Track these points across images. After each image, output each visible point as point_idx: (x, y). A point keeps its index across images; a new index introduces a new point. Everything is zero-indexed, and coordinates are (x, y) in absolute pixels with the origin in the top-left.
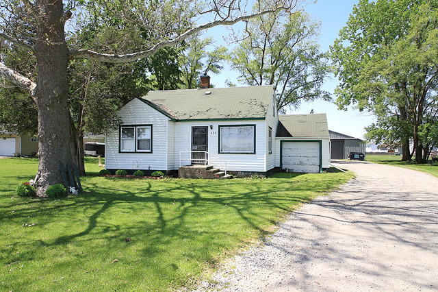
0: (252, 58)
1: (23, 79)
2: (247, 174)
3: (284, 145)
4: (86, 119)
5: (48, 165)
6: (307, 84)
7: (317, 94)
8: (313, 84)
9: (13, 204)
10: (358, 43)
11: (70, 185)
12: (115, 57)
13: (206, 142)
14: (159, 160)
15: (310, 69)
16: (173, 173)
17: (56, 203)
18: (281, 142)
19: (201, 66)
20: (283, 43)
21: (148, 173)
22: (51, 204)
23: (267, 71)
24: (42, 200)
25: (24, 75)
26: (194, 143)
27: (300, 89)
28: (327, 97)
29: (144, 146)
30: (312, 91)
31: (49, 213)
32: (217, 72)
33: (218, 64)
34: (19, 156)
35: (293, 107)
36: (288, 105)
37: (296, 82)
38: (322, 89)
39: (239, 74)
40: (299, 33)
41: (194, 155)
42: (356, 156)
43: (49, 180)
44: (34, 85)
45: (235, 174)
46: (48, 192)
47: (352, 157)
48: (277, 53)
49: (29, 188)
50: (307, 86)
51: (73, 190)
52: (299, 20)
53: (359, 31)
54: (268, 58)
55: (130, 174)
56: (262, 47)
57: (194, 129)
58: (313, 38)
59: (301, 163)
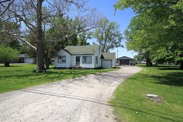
0: (100, 35)
1: (34, 47)
2: (89, 69)
3: (103, 61)
4: (49, 55)
5: (39, 66)
6: (116, 42)
7: (120, 45)
8: (118, 43)
9: (31, 73)
10: (133, 29)
11: (43, 70)
12: (54, 41)
13: (79, 60)
14: (67, 65)
15: (117, 38)
16: (71, 68)
17: (40, 73)
18: (102, 60)
19: (85, 37)
20: (109, 31)
21: (64, 68)
22: (39, 73)
23: (104, 39)
24: (37, 73)
25: (34, 46)
26: (76, 60)
27: (114, 44)
28: (122, 46)
29: (64, 61)
30: (118, 45)
31: (38, 75)
32: (91, 39)
33: (91, 37)
34: (34, 63)
35: (112, 49)
36: (110, 49)
37: (113, 42)
38: (121, 44)
39: (96, 39)
40: (113, 28)
41: (76, 64)
42: (132, 64)
43: (39, 69)
44: (36, 48)
45: (86, 69)
46: (38, 71)
47: (131, 64)
48: (107, 33)
49: (35, 70)
50: (116, 43)
51: (44, 71)
52: (113, 24)
53: (133, 26)
54: (104, 35)
55: (60, 68)
56: (102, 32)
57: (76, 57)
58: (118, 29)
59: (107, 66)
